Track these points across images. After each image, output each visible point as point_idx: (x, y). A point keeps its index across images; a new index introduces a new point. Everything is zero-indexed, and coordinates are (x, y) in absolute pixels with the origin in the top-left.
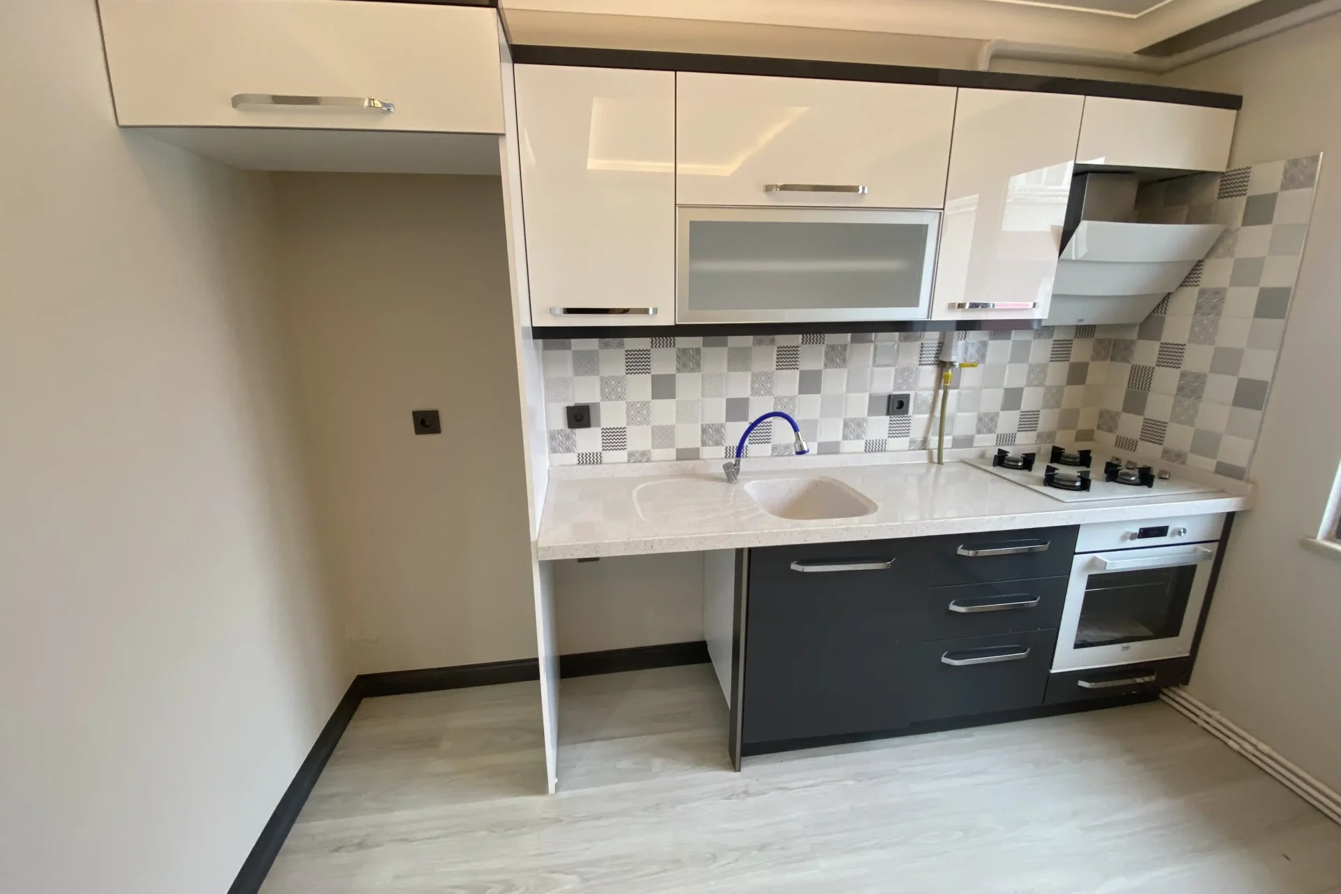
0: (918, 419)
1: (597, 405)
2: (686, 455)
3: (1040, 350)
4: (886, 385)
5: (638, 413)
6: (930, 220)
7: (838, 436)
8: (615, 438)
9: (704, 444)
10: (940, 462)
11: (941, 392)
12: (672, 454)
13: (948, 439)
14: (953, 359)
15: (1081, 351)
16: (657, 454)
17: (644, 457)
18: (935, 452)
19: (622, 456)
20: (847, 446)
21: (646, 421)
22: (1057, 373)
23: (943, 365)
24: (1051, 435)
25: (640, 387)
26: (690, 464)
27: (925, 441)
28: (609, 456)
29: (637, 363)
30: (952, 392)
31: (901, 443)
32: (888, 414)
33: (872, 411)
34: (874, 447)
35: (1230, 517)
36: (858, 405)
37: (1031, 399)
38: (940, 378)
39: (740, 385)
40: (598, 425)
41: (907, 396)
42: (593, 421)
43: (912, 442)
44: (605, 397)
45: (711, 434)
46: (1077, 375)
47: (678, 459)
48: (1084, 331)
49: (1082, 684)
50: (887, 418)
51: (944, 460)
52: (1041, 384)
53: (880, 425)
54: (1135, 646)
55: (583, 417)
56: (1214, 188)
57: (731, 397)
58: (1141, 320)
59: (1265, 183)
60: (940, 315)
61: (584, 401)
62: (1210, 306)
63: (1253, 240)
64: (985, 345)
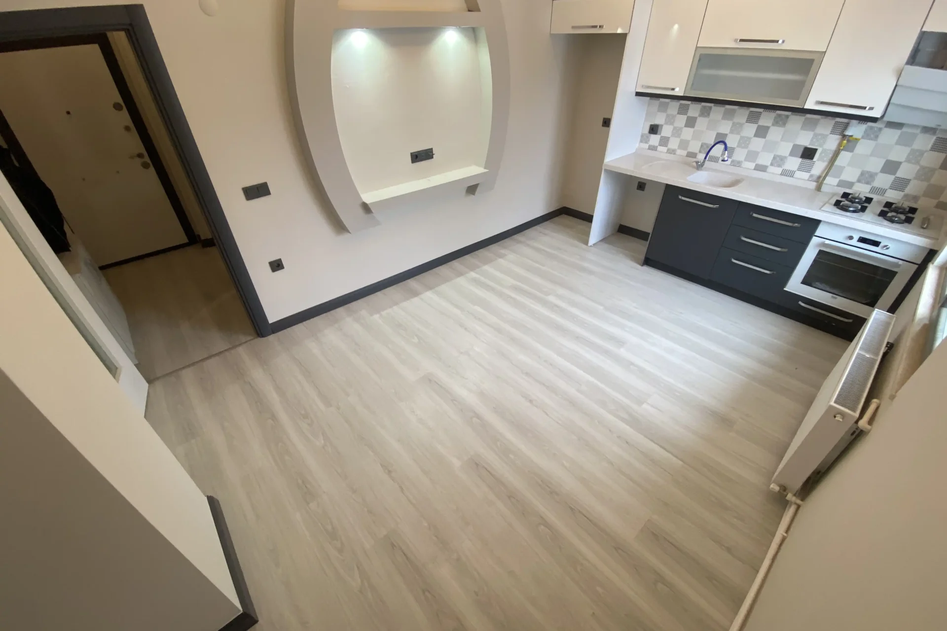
0: (819, 165)
2: (692, 155)
4: (805, 140)
5: (677, 132)
6: (817, 57)
7: (768, 163)
8: (664, 141)
10: (819, 190)
11: (839, 152)
12: (684, 153)
13: (832, 180)
14: (851, 133)
16: (679, 152)
18: (819, 186)
19: (664, 149)
20: (771, 169)
21: (679, 136)
23: (845, 137)
25: (681, 120)
26: (690, 159)
27: (819, 178)
28: (660, 148)
29: (683, 110)
30: (846, 153)
31: (804, 175)
32: (802, 157)
33: (792, 154)
34: (787, 174)
35: (930, 252)
36: (785, 149)
37: (907, 170)
38: (842, 144)
39: (725, 127)
40: (660, 134)
41: (817, 150)
42: (658, 133)
44: (666, 123)
47: (687, 156)
49: (800, 303)
50: (801, 160)
52: (916, 163)
53: (794, 163)
54: (840, 299)
55: (655, 130)
57: (719, 132)
60: (810, 106)
61: (657, 123)
64: (880, 130)
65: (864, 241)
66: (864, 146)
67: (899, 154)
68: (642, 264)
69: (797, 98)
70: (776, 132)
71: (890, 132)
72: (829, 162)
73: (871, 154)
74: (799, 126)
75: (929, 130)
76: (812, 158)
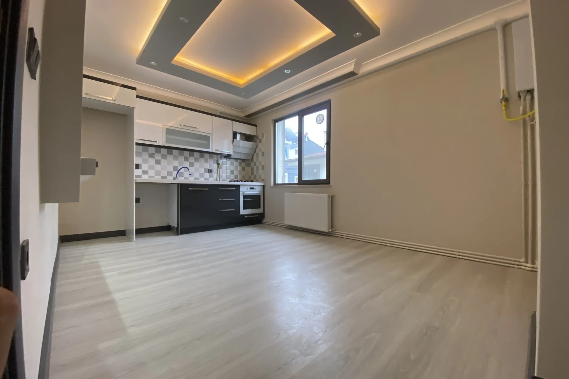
0: (215, 175)
1: (141, 165)
2: (163, 178)
3: (236, 163)
4: (207, 166)
5: (151, 168)
6: (210, 135)
7: (199, 177)
8: (145, 172)
9: (168, 175)
12: (160, 177)
13: (221, 179)
14: (219, 163)
15: (243, 164)
16: (156, 177)
17: (153, 177)
19: (147, 177)
20: (200, 179)
22: (239, 168)
23: (218, 164)
25: (152, 161)
27: (217, 178)
28: (144, 176)
30: (220, 170)
31: (212, 179)
32: (208, 173)
33: (205, 172)
34: (206, 179)
35: (264, 186)
36: (203, 171)
37: (236, 173)
38: (218, 167)
39: (176, 163)
40: (141, 169)
41: (212, 170)
43: (214, 179)
45: (169, 173)
46: (243, 169)
47: (161, 179)
48: (243, 160)
49: (246, 217)
50: (208, 174)
52: (237, 170)
53: (207, 175)
55: (138, 166)
56: (255, 138)
57: (174, 166)
58: (251, 159)
59: (260, 137)
60: (214, 151)
61: (137, 163)
62: (258, 155)
63: (260, 145)
64: (226, 161)
65: (251, 188)
66: (224, 166)
67: (233, 168)
68: (178, 235)
69: (209, 149)
70: (197, 165)
71: (228, 162)
72: (217, 173)
73: (226, 169)
74: (204, 162)
75: (236, 159)
76: (212, 173)
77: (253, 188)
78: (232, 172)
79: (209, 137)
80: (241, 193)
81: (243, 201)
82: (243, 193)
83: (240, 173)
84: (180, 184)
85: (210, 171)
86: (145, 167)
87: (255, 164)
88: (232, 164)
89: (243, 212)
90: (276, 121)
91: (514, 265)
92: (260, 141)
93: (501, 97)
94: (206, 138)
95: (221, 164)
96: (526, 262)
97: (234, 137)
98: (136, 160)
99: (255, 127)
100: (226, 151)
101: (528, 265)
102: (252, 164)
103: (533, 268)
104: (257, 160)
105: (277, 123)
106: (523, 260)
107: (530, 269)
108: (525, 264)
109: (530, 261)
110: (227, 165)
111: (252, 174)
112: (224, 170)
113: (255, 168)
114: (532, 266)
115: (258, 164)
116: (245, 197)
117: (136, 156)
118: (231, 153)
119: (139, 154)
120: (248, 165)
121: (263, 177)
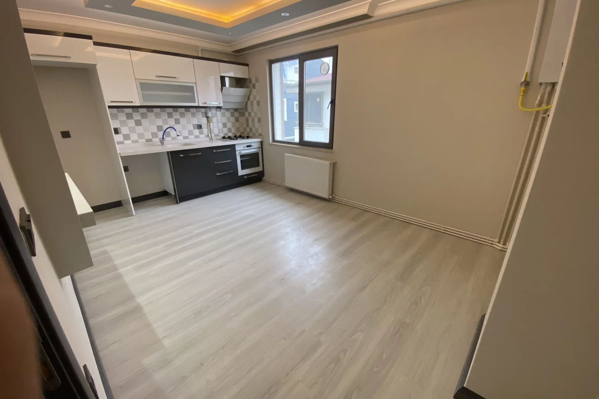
0: (205, 130)
1: (120, 128)
2: (148, 140)
3: (228, 114)
4: (196, 122)
5: (132, 130)
6: (194, 85)
7: (187, 135)
8: (127, 137)
9: (153, 137)
10: (212, 139)
11: (209, 124)
12: (144, 141)
13: (213, 135)
14: (209, 116)
15: (236, 114)
16: (140, 141)
17: (136, 141)
18: (211, 138)
19: (130, 142)
20: (191, 137)
21: (135, 132)
22: (233, 119)
23: (208, 117)
24: (235, 133)
25: (131, 123)
26: (150, 143)
27: (208, 136)
28: (126, 142)
29: (129, 116)
30: (211, 124)
31: (202, 136)
32: (198, 129)
33: (194, 129)
34: (197, 137)
35: (262, 142)
36: (191, 127)
37: (229, 125)
38: (208, 121)
39: (159, 122)
40: (121, 133)
41: (201, 125)
42: (119, 132)
43: (205, 136)
44: (122, 126)
45: (154, 135)
46: (237, 120)
47: (146, 142)
48: (236, 110)
49: (245, 177)
50: (198, 130)
51: (213, 139)
52: (230, 122)
53: (197, 132)
54: (253, 169)
55: (116, 131)
56: (248, 81)
57: (158, 125)
58: (244, 108)
59: (254, 81)
60: (201, 105)
61: (116, 127)
62: (252, 104)
63: (254, 92)
64: (216, 113)
65: (248, 146)
66: (214, 120)
67: (224, 120)
68: (177, 203)
69: (195, 102)
70: (183, 121)
71: (219, 113)
72: (208, 128)
73: (218, 122)
74: (191, 116)
75: (227, 110)
76: (202, 128)
77: (250, 146)
78: (225, 125)
79: (193, 87)
80: (237, 152)
81: (241, 160)
82: (240, 153)
83: (234, 125)
84: (170, 152)
85: (200, 127)
86: (124, 130)
87: (250, 114)
88: (223, 115)
89: (241, 172)
90: (272, 62)
91: (488, 243)
92: (254, 87)
93: (523, 80)
94: (190, 89)
95: (211, 117)
96: (499, 242)
97: (223, 84)
98: (114, 124)
99: (247, 67)
100: (215, 104)
101: (500, 245)
102: (247, 114)
103: (503, 248)
104: (253, 110)
105: (273, 65)
106: (496, 240)
107: (500, 248)
108: (497, 244)
109: (502, 242)
110: (218, 118)
111: (248, 126)
112: (216, 125)
113: (250, 119)
114: (503, 246)
115: (253, 114)
116: (242, 156)
117: (112, 119)
118: (221, 105)
119: (114, 116)
120: (242, 114)
121: (260, 132)
